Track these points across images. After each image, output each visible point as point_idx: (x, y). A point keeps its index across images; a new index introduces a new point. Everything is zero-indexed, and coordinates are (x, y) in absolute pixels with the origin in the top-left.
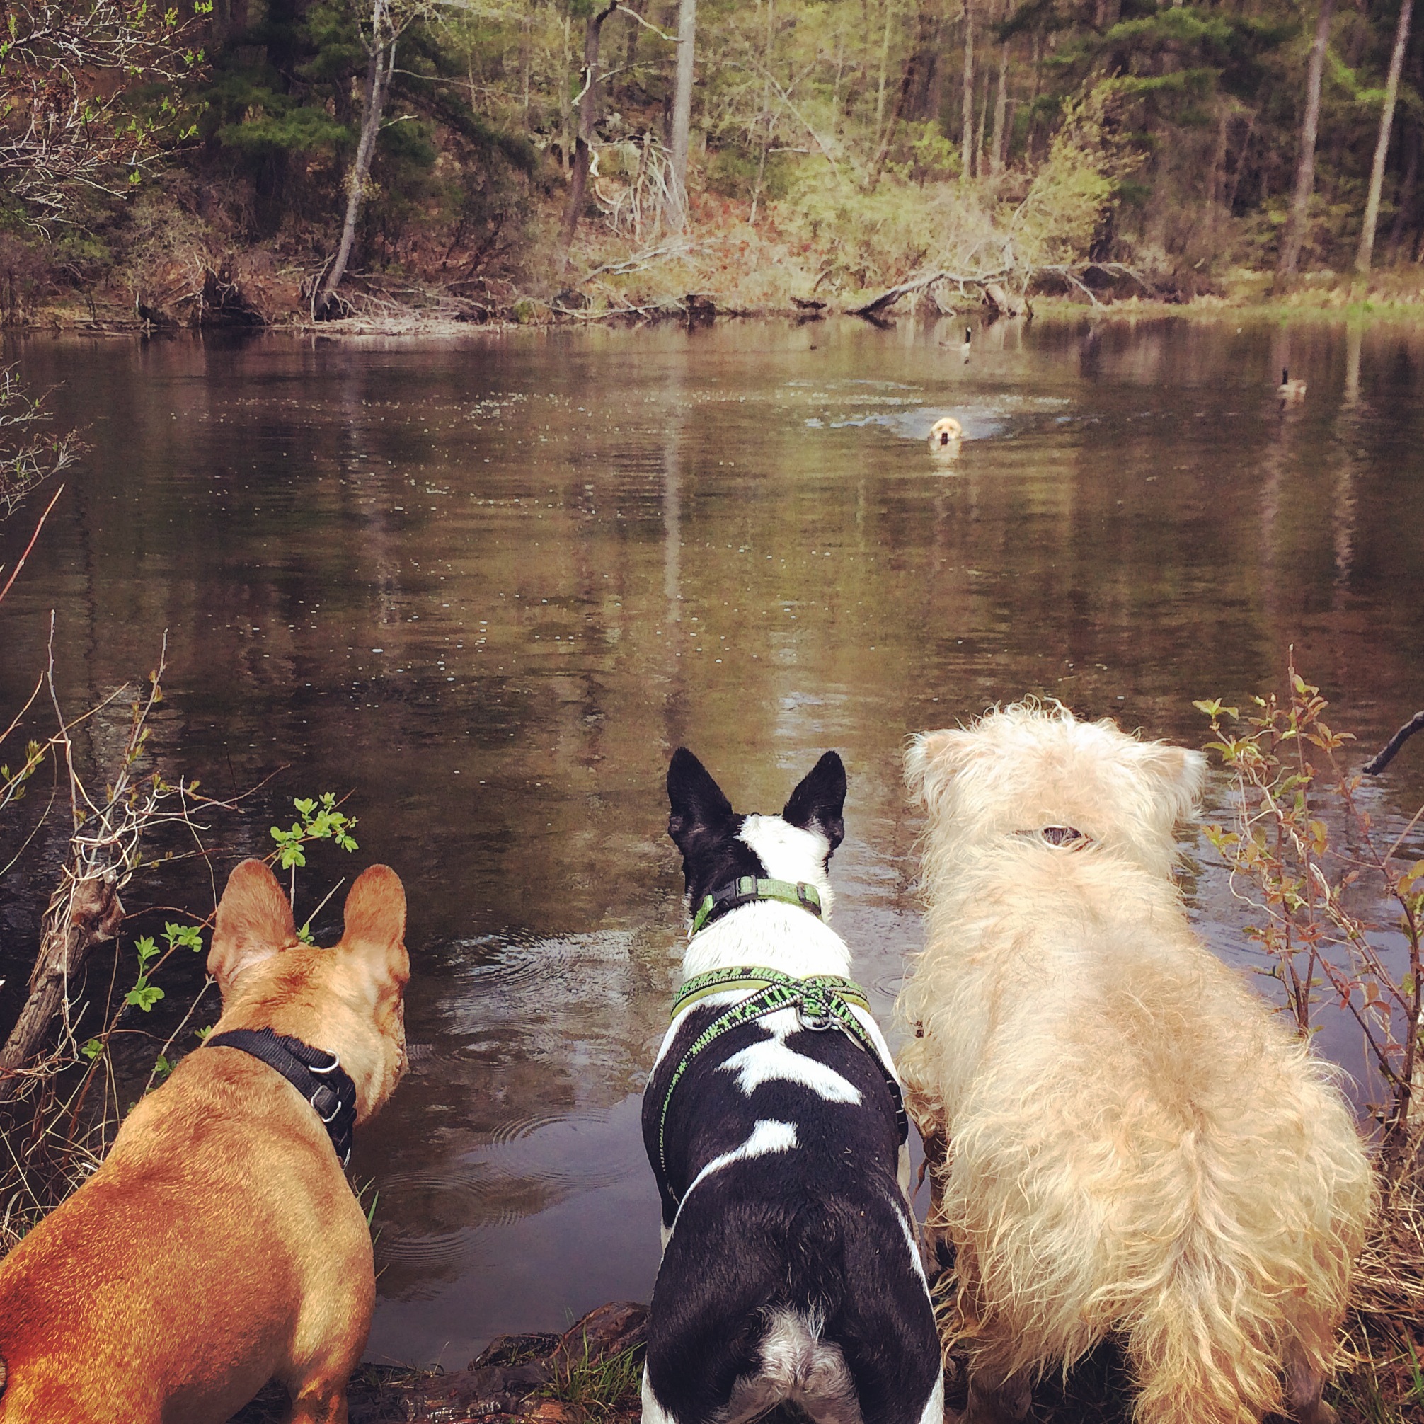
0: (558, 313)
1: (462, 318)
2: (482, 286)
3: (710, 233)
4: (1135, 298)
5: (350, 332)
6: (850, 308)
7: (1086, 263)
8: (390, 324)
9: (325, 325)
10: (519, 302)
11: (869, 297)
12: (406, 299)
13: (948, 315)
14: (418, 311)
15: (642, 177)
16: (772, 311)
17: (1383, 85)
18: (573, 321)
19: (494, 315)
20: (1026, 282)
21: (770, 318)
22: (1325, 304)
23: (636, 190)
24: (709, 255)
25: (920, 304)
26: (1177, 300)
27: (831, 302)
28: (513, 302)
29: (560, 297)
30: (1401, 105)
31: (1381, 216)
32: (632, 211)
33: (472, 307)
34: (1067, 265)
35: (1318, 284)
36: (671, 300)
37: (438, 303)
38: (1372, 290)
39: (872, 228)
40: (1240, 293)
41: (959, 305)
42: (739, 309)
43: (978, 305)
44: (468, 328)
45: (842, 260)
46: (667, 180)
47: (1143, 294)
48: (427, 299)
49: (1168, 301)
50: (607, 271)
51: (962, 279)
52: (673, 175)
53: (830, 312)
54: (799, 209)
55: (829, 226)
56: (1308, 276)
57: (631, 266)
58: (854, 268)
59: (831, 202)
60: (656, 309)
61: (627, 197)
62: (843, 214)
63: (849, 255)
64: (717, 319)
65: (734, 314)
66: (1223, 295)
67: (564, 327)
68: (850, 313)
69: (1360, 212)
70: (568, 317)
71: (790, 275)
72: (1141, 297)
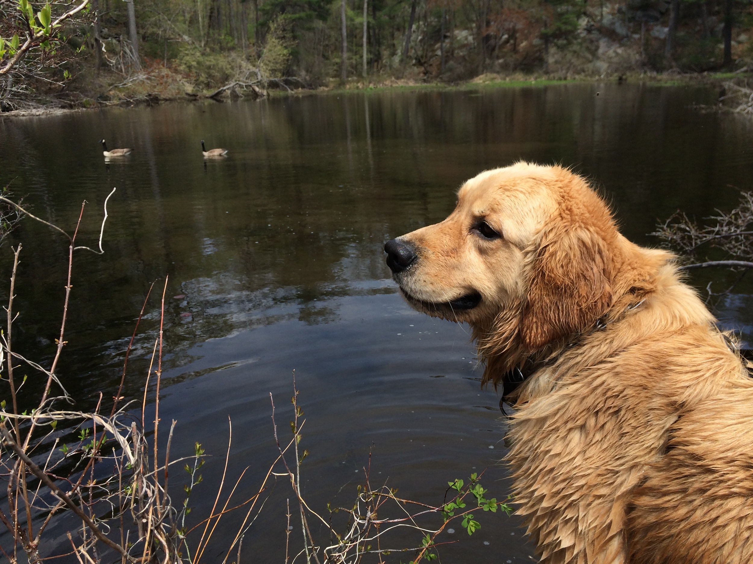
0: (100, 103)
1: (63, 107)
2: (68, 95)
3: (152, 71)
4: (300, 89)
5: (19, 116)
6: (207, 96)
7: (284, 78)
8: (34, 111)
9: (7, 114)
10: (85, 100)
11: (213, 92)
12: (39, 101)
13: (241, 97)
14: (45, 106)
15: (122, 52)
16: (179, 98)
17: (362, 16)
18: (106, 106)
19: (75, 105)
20: (266, 85)
21: (179, 101)
22: (358, 88)
23: (120, 56)
24: (154, 79)
25: (231, 93)
26: (313, 89)
27: (199, 94)
28: (82, 100)
29: (99, 97)
30: (368, 23)
31: (367, 59)
32: (120, 64)
33: (66, 103)
34: (278, 78)
35: (353, 81)
36: (142, 96)
37: (52, 102)
38: (370, 83)
39: (209, 67)
40: (332, 86)
41: (244, 93)
42: (167, 98)
43: (251, 93)
44: (66, 111)
45: (201, 79)
46: (131, 51)
47: (303, 87)
48: (47, 101)
49: (310, 89)
50: (116, 86)
51: (244, 84)
52: (133, 50)
53: (200, 98)
54: (182, 61)
55: (195, 67)
56: (350, 79)
57: (125, 84)
58: (206, 82)
59: (194, 59)
60: (137, 100)
61: (117, 59)
62: (199, 63)
63: (203, 77)
64: (160, 102)
65: (166, 100)
66: (327, 86)
67: (103, 108)
68: (207, 98)
69: (362, 57)
70: (104, 105)
71: (184, 85)
72: (302, 88)
